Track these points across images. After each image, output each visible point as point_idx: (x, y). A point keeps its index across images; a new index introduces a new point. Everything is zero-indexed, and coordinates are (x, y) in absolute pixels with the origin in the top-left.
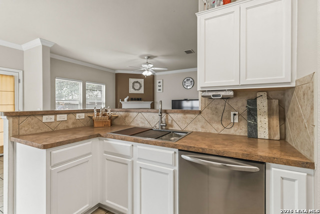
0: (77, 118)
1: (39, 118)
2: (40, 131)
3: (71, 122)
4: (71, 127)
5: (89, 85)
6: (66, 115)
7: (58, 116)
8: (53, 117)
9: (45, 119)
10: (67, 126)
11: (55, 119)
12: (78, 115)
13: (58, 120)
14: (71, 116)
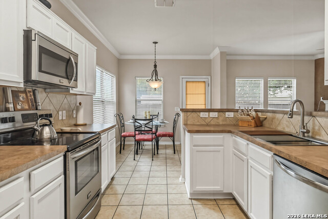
0: (227, 116)
1: (198, 113)
2: (199, 124)
3: (221, 119)
4: (221, 123)
5: (272, 81)
6: (217, 113)
7: (211, 113)
8: (207, 113)
9: (202, 115)
10: (218, 122)
11: (209, 116)
12: (227, 113)
13: (211, 116)
14: (221, 113)
